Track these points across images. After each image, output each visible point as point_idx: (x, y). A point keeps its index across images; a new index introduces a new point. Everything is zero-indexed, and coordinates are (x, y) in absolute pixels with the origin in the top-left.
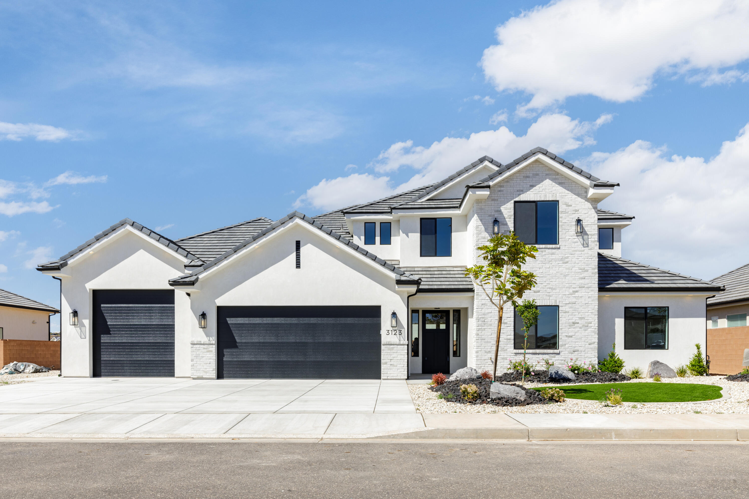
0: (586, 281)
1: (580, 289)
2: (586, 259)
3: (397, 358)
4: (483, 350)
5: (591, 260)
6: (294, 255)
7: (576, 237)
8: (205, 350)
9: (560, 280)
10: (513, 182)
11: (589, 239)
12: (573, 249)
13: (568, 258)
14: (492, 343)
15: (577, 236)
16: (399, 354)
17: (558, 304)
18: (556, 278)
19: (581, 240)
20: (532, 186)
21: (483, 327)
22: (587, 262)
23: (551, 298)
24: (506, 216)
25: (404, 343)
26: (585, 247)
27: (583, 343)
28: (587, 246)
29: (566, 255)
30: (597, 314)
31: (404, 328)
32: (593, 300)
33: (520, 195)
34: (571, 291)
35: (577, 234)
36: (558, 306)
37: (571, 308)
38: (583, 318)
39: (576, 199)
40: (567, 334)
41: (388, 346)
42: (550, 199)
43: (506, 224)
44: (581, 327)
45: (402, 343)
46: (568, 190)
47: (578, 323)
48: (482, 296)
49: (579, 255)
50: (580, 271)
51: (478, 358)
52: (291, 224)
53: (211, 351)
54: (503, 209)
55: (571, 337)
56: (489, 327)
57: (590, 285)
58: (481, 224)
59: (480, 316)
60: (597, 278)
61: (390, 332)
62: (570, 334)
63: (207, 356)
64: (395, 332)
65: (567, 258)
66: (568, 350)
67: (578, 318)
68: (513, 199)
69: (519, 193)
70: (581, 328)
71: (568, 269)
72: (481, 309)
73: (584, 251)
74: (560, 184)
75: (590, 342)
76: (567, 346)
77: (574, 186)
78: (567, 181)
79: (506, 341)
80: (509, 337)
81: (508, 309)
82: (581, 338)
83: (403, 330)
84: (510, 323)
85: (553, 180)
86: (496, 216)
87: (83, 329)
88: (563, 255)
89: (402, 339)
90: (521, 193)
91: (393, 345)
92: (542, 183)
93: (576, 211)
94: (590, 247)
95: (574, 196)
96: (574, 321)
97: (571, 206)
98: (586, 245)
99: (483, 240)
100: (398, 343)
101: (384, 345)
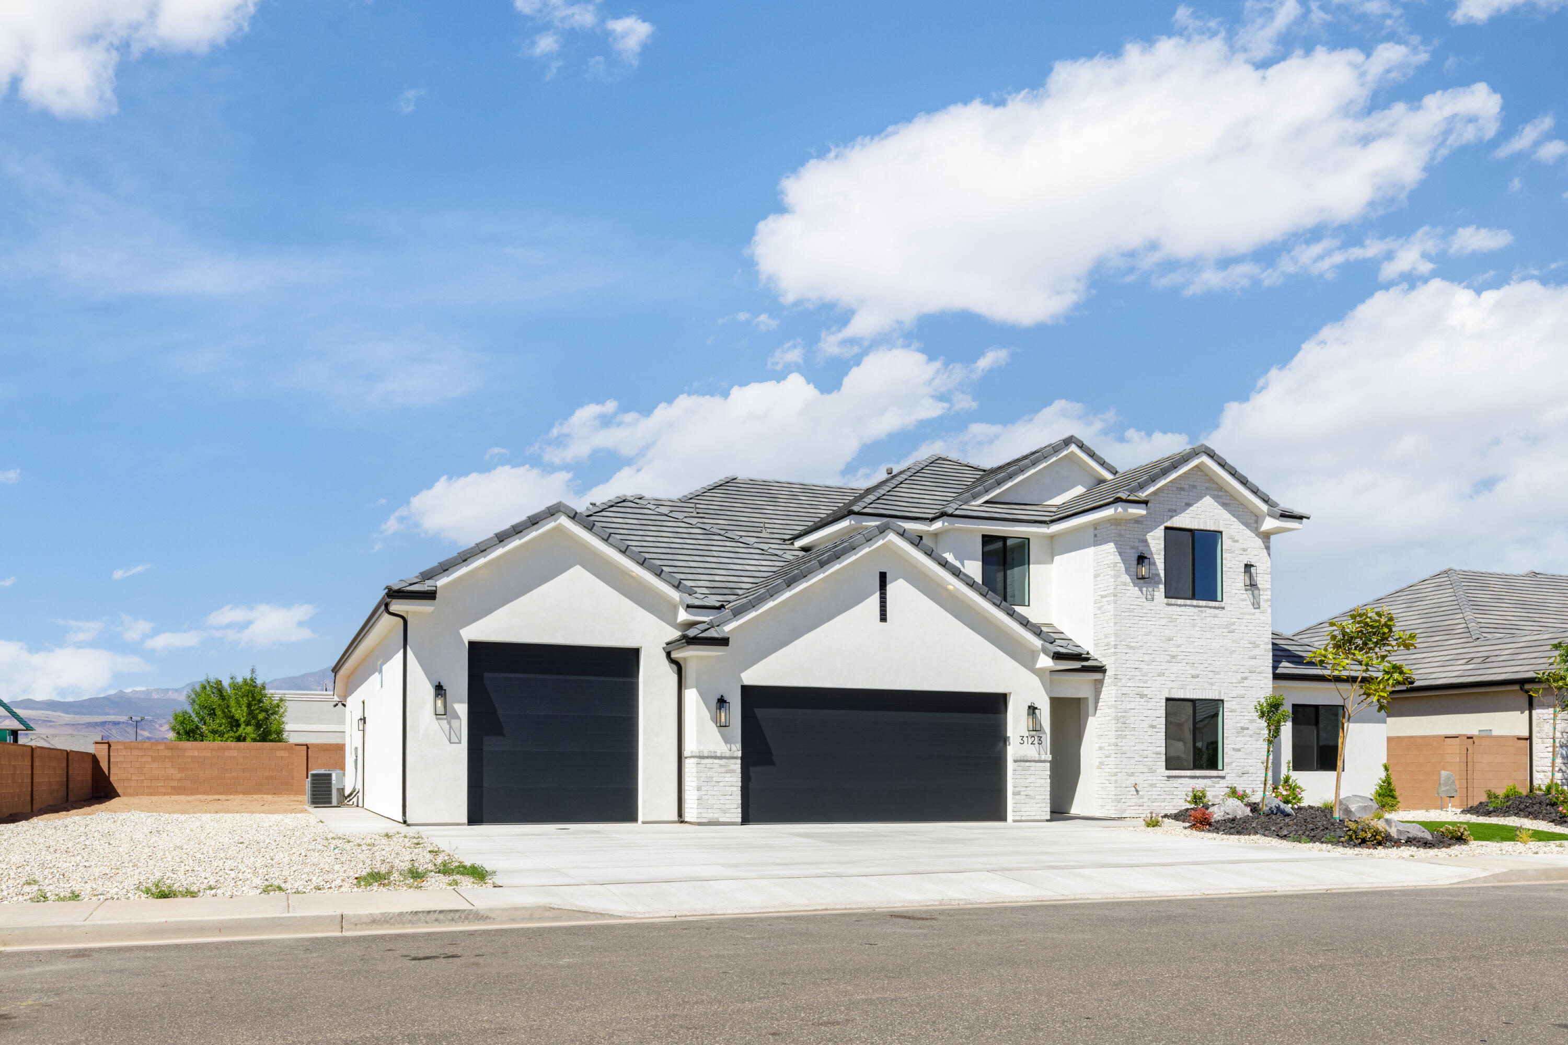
0: (1257, 663)
1: (1250, 675)
2: (1257, 628)
3: (1033, 785)
4: (1123, 771)
5: (1262, 629)
6: (877, 595)
7: (1244, 592)
8: (723, 770)
9: (1225, 659)
10: (1164, 495)
11: (1261, 597)
12: (1241, 611)
13: (1235, 624)
14: (1136, 759)
15: (1246, 590)
16: (1039, 777)
17: (1222, 698)
18: (1220, 655)
19: (1251, 596)
20: (1189, 505)
21: (1124, 733)
22: (1258, 632)
23: (1213, 687)
24: (1153, 550)
25: (1046, 759)
26: (1256, 608)
27: (1254, 760)
29: (1232, 620)
31: (1045, 733)
32: (1265, 693)
33: (1172, 517)
34: (1239, 676)
35: (1246, 587)
36: (1222, 701)
37: (1239, 704)
38: (1254, 721)
39: (1245, 532)
40: (1234, 746)
41: (1018, 764)
42: (1212, 529)
43: (1154, 564)
45: (1042, 758)
46: (1234, 516)
47: (1248, 729)
48: (1123, 681)
49: (1248, 621)
50: (1250, 646)
51: (1117, 785)
53: (734, 771)
54: (1149, 537)
55: (1239, 750)
57: (1262, 668)
58: (1120, 561)
59: (1120, 714)
60: (1271, 657)
61: (1025, 739)
62: (1238, 746)
63: (727, 779)
64: (1033, 739)
65: (1233, 624)
66: (1236, 771)
67: (1247, 721)
68: (1164, 523)
69: (1170, 514)
70: (1251, 736)
73: (1254, 614)
74: (1224, 505)
76: (1234, 764)
77: (1241, 510)
78: (1233, 502)
79: (1155, 756)
80: (1159, 749)
81: (1158, 704)
82: (1251, 753)
83: (1043, 736)
84: (1161, 726)
85: (1215, 498)
86: (1140, 548)
87: (455, 723)
88: (1228, 619)
89: (1042, 751)
90: (1174, 514)
91: (1028, 761)
92: (1201, 502)
93: (1245, 550)
94: (1262, 609)
95: (1242, 527)
96: (1242, 725)
97: (1237, 541)
98: (1256, 605)
99: (1124, 587)
100: (1037, 759)
101: (1016, 761)
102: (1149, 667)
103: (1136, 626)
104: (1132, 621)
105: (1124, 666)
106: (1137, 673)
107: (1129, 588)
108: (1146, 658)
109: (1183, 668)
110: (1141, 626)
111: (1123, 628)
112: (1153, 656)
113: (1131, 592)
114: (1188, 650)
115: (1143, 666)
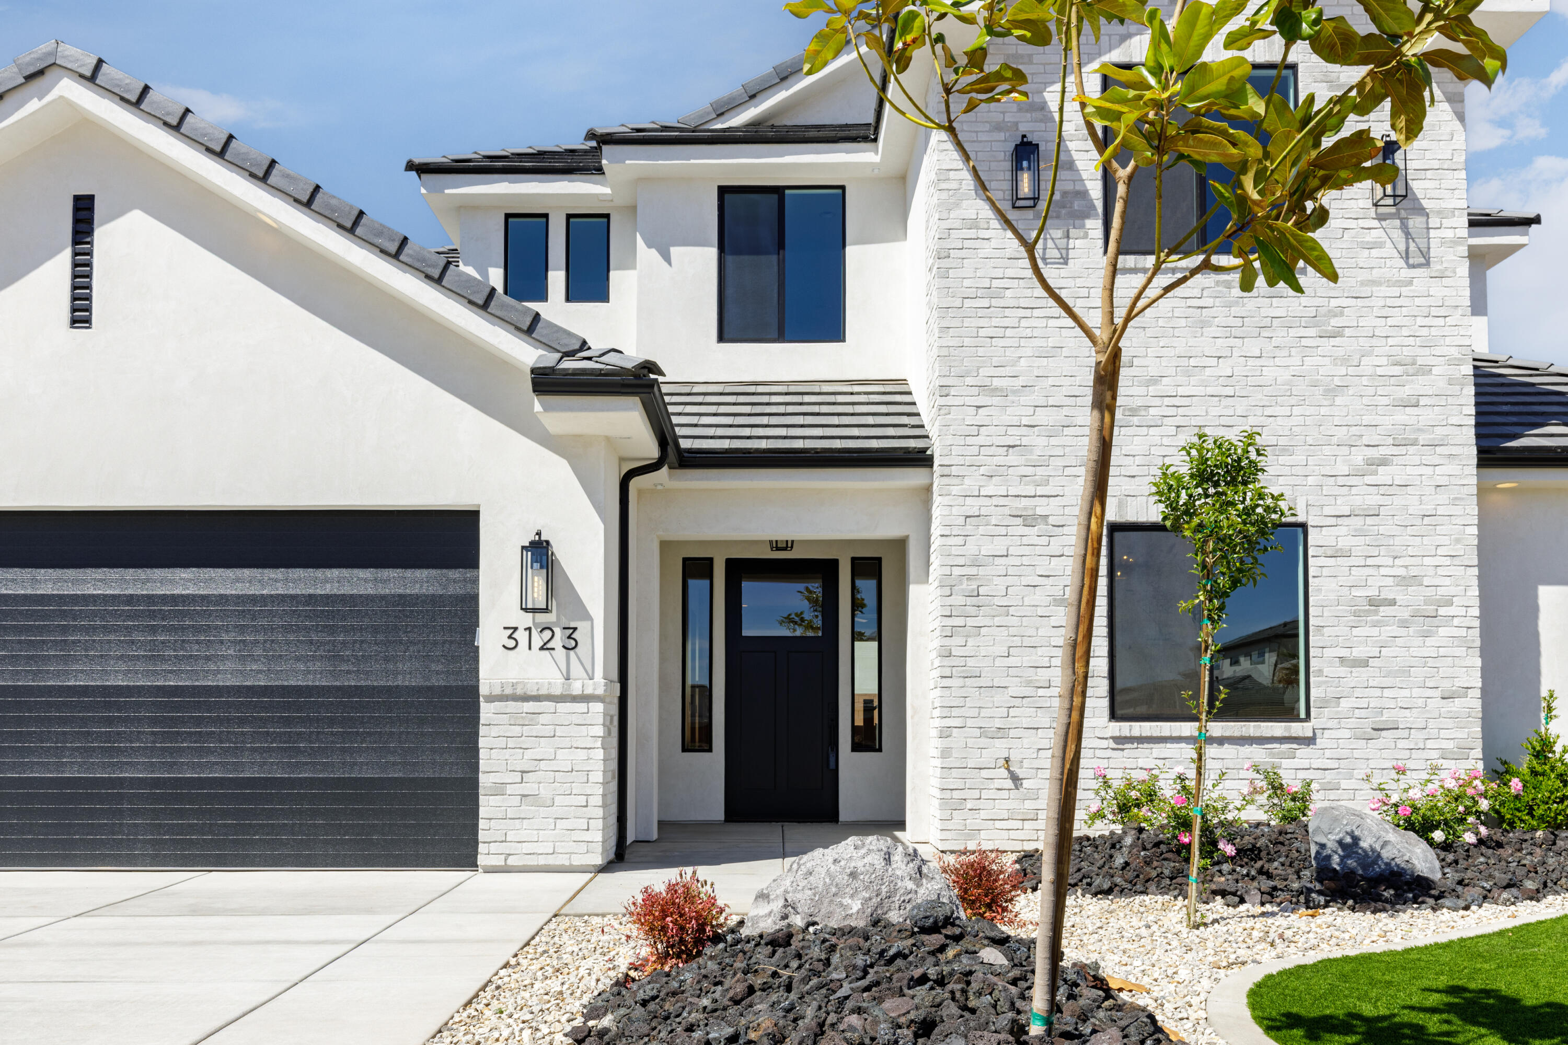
0: (1426, 416)
1: (1396, 450)
2: (1420, 321)
3: (554, 766)
4: (970, 723)
5: (1441, 321)
6: (63, 262)
7: (1376, 223)
9: (1312, 411)
11: (1432, 233)
12: (1364, 275)
13: (1342, 314)
14: (1012, 691)
15: (1381, 218)
16: (566, 742)
17: (1300, 519)
18: (1293, 401)
19: (1398, 235)
21: (971, 622)
22: (1425, 332)
24: (1065, 128)
25: (589, 691)
26: (1414, 266)
27: (1416, 692)
28: (1422, 260)
29: (1334, 303)
30: (1476, 562)
31: (587, 617)
32: (1455, 501)
33: (1127, 41)
34: (1359, 457)
35: (1381, 210)
36: (1303, 526)
37: (1358, 532)
38: (1415, 580)
40: (1344, 653)
41: (512, 706)
42: (1261, 63)
43: (1071, 167)
44: (1406, 621)
45: (576, 688)
47: (1393, 603)
48: (967, 481)
49: (1389, 302)
50: (1397, 370)
51: (949, 763)
54: (1053, 96)
55: (1363, 663)
56: (997, 620)
57: (1438, 431)
59: (957, 571)
60: (1472, 401)
61: (521, 636)
62: (1359, 652)
64: (547, 634)
65: (1340, 311)
66: (1352, 723)
67: (1390, 581)
68: (1100, 55)
69: (1122, 30)
70: (1404, 624)
71: (1345, 361)
72: (960, 540)
73: (1410, 283)
75: (1446, 684)
76: (1344, 703)
82: (1405, 671)
83: (582, 626)
86: (1023, 128)
88: (1317, 302)
89: (577, 670)
90: (1132, 29)
91: (537, 698)
94: (1436, 267)
96: (1372, 592)
98: (1418, 256)
99: (972, 233)
100: (557, 691)
101: (491, 699)
102: (1053, 441)
103: (1009, 332)
104: (995, 322)
105: (970, 440)
106: (1013, 458)
107: (983, 234)
108: (1042, 417)
109: (1166, 441)
110: (1028, 332)
111: (967, 342)
112: (1065, 411)
113: (994, 243)
114: (1181, 391)
115: (1036, 440)
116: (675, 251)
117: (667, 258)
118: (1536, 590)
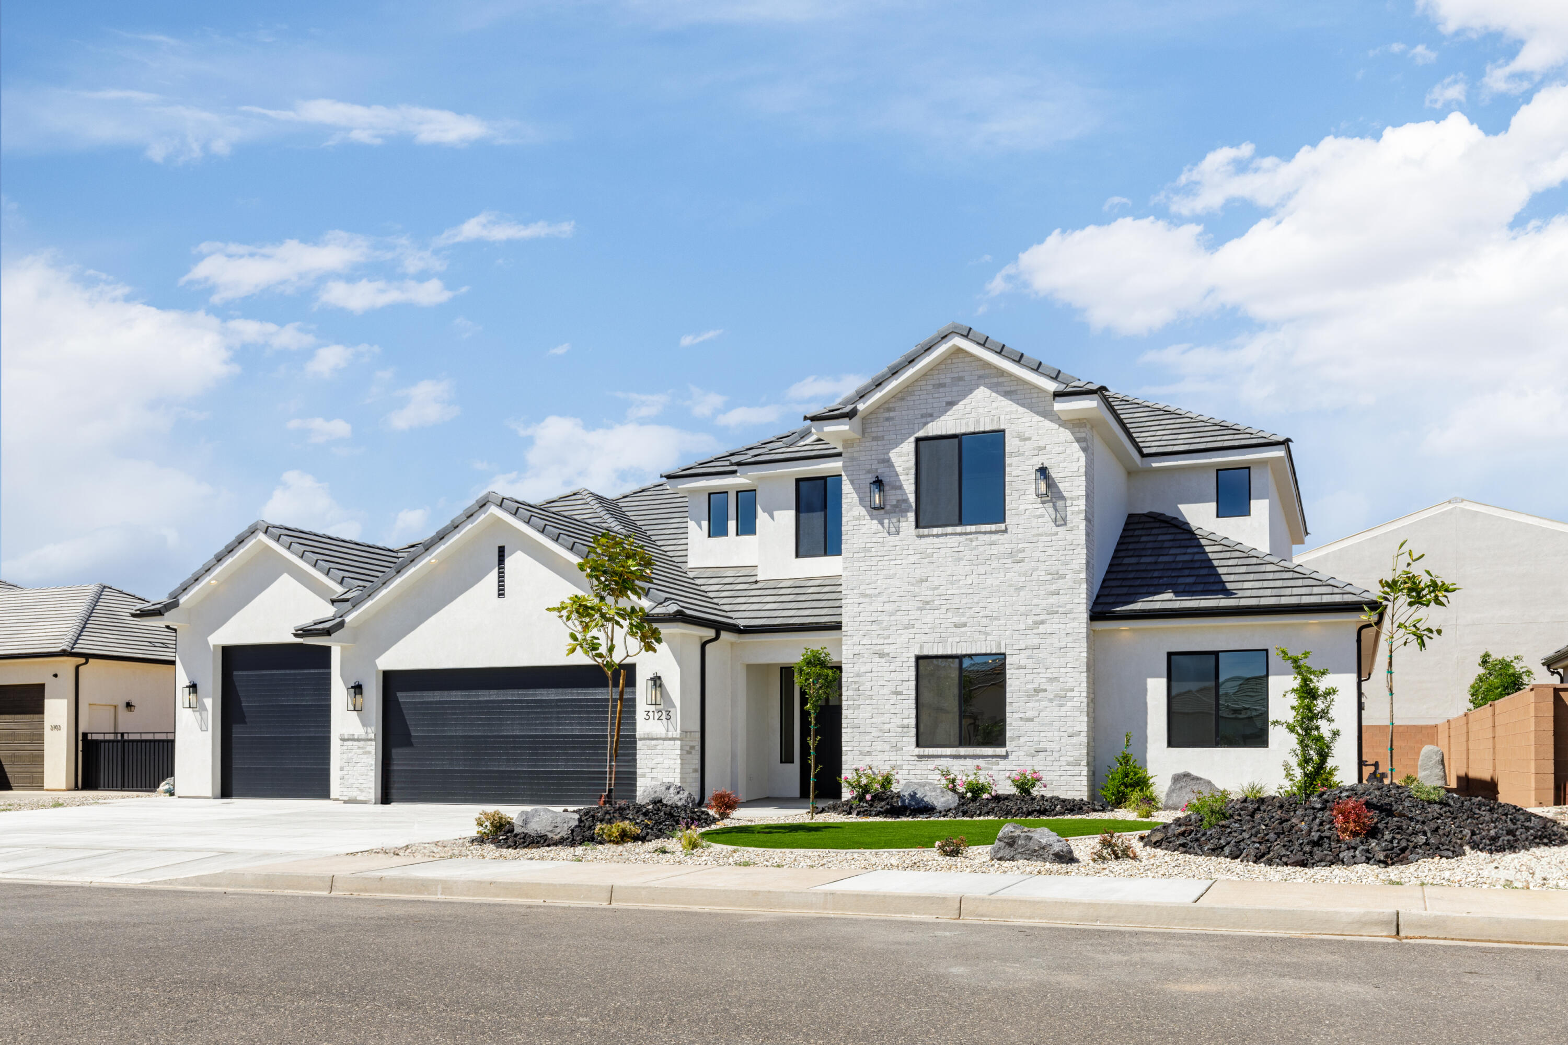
0: (1063, 599)
1: (1048, 617)
2: (1061, 552)
3: (663, 766)
4: (855, 749)
5: (1071, 552)
6: (494, 573)
7: (1041, 505)
8: (361, 751)
9: (1009, 599)
10: (914, 398)
11: (1068, 509)
12: (1035, 531)
13: (1024, 551)
14: (873, 734)
15: (1043, 503)
16: (667, 757)
17: (1003, 651)
18: (1000, 594)
19: (1051, 510)
20: (951, 404)
21: (856, 703)
22: (1063, 558)
23: (988, 638)
24: (899, 470)
25: (674, 736)
26: (1058, 526)
27: (1056, 733)
28: (1063, 522)
29: (1020, 546)
30: (1085, 670)
31: (674, 706)
32: (1075, 641)
33: (926, 424)
34: (1030, 621)
35: (1043, 499)
36: (1004, 654)
37: (1030, 657)
38: (1056, 680)
39: (1040, 424)
40: (1022, 715)
41: (648, 742)
42: (988, 429)
43: (900, 487)
44: (1052, 699)
45: (670, 735)
46: (1023, 405)
47: (1045, 691)
48: (854, 638)
49: (1046, 544)
50: (1049, 577)
52: (483, 517)
53: (369, 753)
54: (893, 455)
55: (1032, 720)
56: (867, 702)
57: (1069, 606)
58: (852, 491)
60: (1086, 591)
61: (651, 714)
62: (1029, 714)
63: (363, 760)
64: (660, 713)
65: (1023, 550)
66: (1026, 748)
67: (1044, 680)
68: (914, 433)
69: (924, 420)
70: (1051, 701)
71: (1025, 574)
72: (851, 665)
73: (1057, 534)
74: (1007, 394)
75: (1070, 730)
76: (1022, 739)
77: (1035, 395)
78: (1021, 387)
79: (900, 730)
80: (906, 722)
81: (905, 664)
82: (1051, 723)
83: (672, 710)
84: (909, 692)
85: (993, 387)
86: (879, 470)
87: (204, 713)
88: (1012, 546)
89: (671, 728)
90: (929, 419)
91: (657, 739)
92: (970, 396)
93: (1041, 449)
94: (1069, 525)
95: (1037, 418)
96: (1036, 686)
97: (1029, 439)
98: (1061, 521)
99: (857, 522)
100: (663, 736)
101: (641, 739)
102: (892, 618)
103: (873, 568)
104: (867, 563)
105: (856, 619)
106: (874, 627)
107: (863, 522)
108: (888, 607)
109: (942, 616)
110: (882, 568)
111: (855, 573)
112: (897, 604)
113: (867, 527)
114: (949, 592)
115: (885, 618)
116: (776, 513)
117: (772, 517)
118: (1146, 680)
